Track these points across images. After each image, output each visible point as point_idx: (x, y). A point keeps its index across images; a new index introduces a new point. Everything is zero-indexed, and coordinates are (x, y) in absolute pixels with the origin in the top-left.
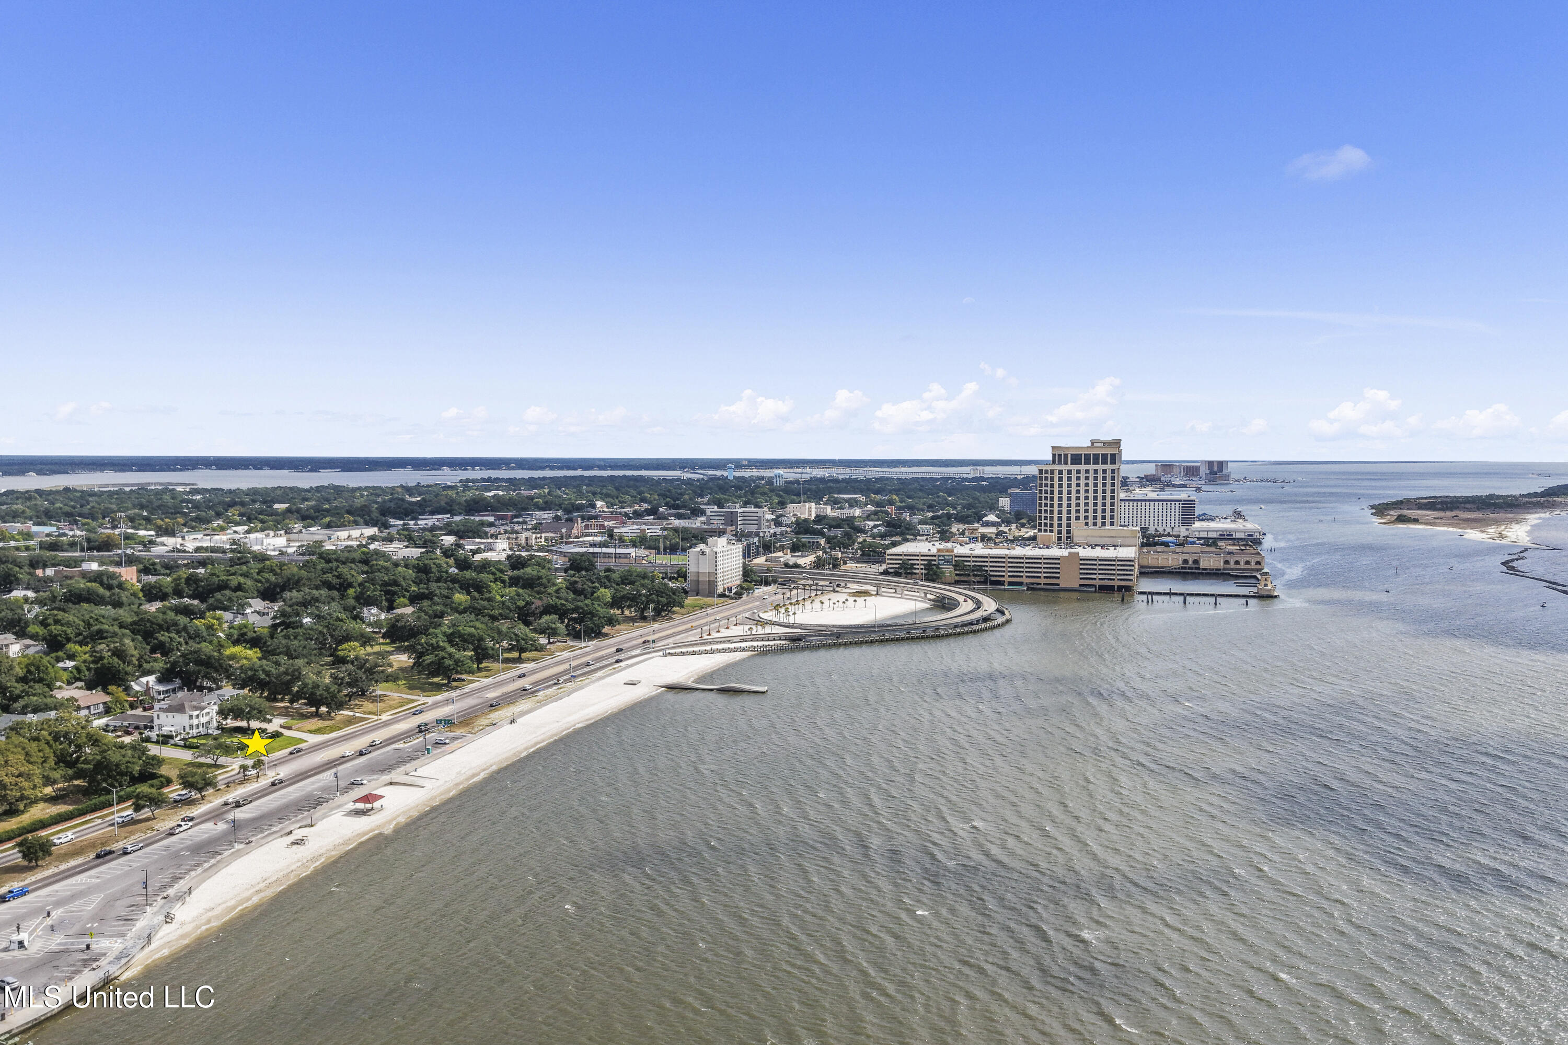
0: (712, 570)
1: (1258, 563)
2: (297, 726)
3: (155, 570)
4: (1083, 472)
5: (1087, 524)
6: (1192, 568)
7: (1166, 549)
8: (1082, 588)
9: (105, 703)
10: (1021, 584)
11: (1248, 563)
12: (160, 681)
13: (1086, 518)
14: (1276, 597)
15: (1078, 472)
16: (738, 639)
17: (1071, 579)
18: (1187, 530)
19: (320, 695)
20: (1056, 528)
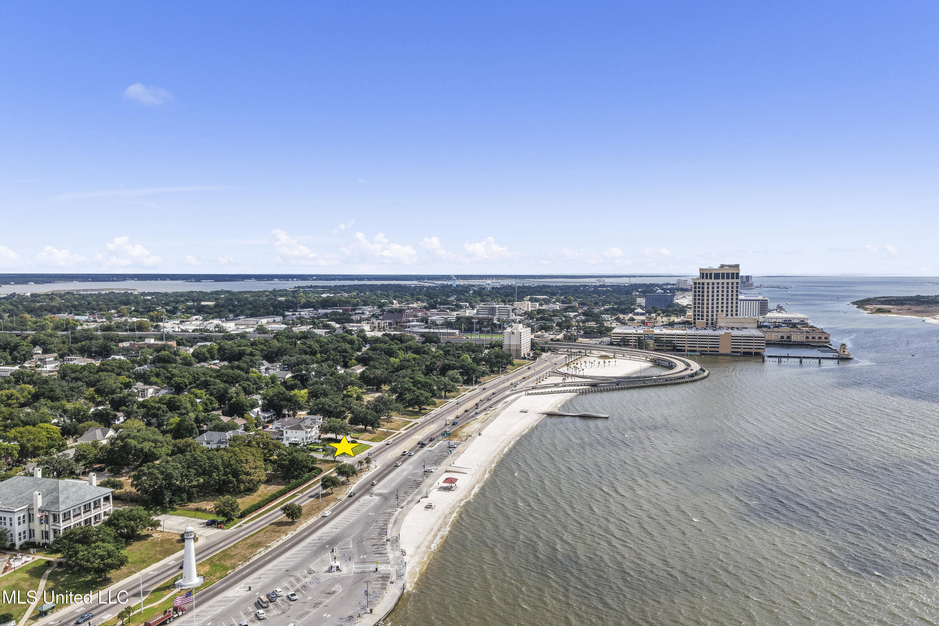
0: (518, 343)
1: (826, 338)
2: (361, 437)
3: (183, 343)
4: (720, 284)
5: (727, 315)
6: (786, 341)
7: (769, 330)
8: (733, 354)
9: (244, 424)
10: (695, 351)
11: (820, 338)
12: (263, 410)
13: (727, 311)
14: (851, 359)
15: (718, 283)
16: (561, 385)
17: (725, 348)
18: (764, 318)
19: (370, 419)
20: (705, 317)
